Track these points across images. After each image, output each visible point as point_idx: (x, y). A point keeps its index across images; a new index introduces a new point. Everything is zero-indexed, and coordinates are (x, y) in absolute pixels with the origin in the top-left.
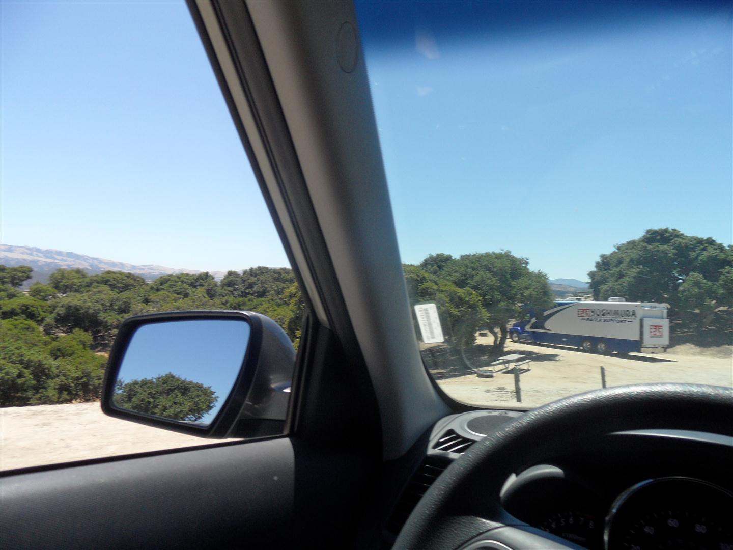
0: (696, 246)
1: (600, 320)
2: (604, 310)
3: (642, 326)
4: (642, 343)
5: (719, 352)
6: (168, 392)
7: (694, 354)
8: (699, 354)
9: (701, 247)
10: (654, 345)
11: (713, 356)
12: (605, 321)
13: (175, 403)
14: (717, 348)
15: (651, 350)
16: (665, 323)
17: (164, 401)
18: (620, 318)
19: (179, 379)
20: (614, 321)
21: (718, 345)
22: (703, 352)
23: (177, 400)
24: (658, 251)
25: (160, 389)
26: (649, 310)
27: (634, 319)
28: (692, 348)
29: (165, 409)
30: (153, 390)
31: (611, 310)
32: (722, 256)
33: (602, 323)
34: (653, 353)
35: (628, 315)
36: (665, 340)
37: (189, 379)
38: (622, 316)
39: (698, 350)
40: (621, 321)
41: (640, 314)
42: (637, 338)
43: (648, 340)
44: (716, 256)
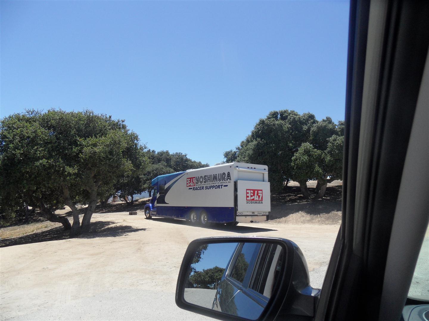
0: (308, 120)
1: (203, 188)
2: (205, 176)
3: (236, 190)
4: (236, 210)
5: (328, 219)
6: (217, 272)
7: (304, 222)
8: (309, 221)
9: (312, 121)
10: (253, 213)
11: (322, 223)
12: (207, 188)
13: (219, 275)
14: (326, 215)
15: (250, 219)
16: (266, 187)
17: (216, 274)
18: (217, 183)
19: (219, 268)
20: (213, 187)
21: (328, 212)
22: (312, 219)
23: (219, 274)
24: (274, 125)
25: (214, 271)
26: (245, 172)
27: (229, 182)
28: (303, 216)
29: (217, 276)
30: (213, 271)
31: (211, 176)
32: (330, 126)
33: (204, 191)
34: (252, 222)
35: (224, 179)
36: (266, 206)
37: (222, 268)
38: (220, 180)
39: (308, 217)
40: (218, 187)
41: (234, 177)
42: (232, 205)
43: (243, 207)
44: (325, 126)
